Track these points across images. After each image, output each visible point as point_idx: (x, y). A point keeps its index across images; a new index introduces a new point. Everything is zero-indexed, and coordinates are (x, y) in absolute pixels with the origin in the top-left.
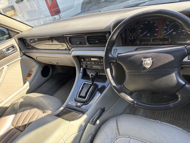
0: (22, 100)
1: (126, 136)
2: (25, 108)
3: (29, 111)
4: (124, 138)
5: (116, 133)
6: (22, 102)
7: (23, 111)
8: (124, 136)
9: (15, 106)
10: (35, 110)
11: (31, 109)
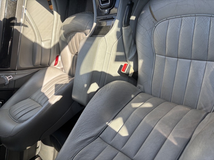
0: (62, 32)
1: (163, 20)
2: (70, 37)
3: (74, 38)
4: (162, 22)
5: (153, 22)
6: (64, 33)
7: (70, 40)
8: (162, 20)
9: (62, 39)
10: (78, 34)
11: (74, 35)
